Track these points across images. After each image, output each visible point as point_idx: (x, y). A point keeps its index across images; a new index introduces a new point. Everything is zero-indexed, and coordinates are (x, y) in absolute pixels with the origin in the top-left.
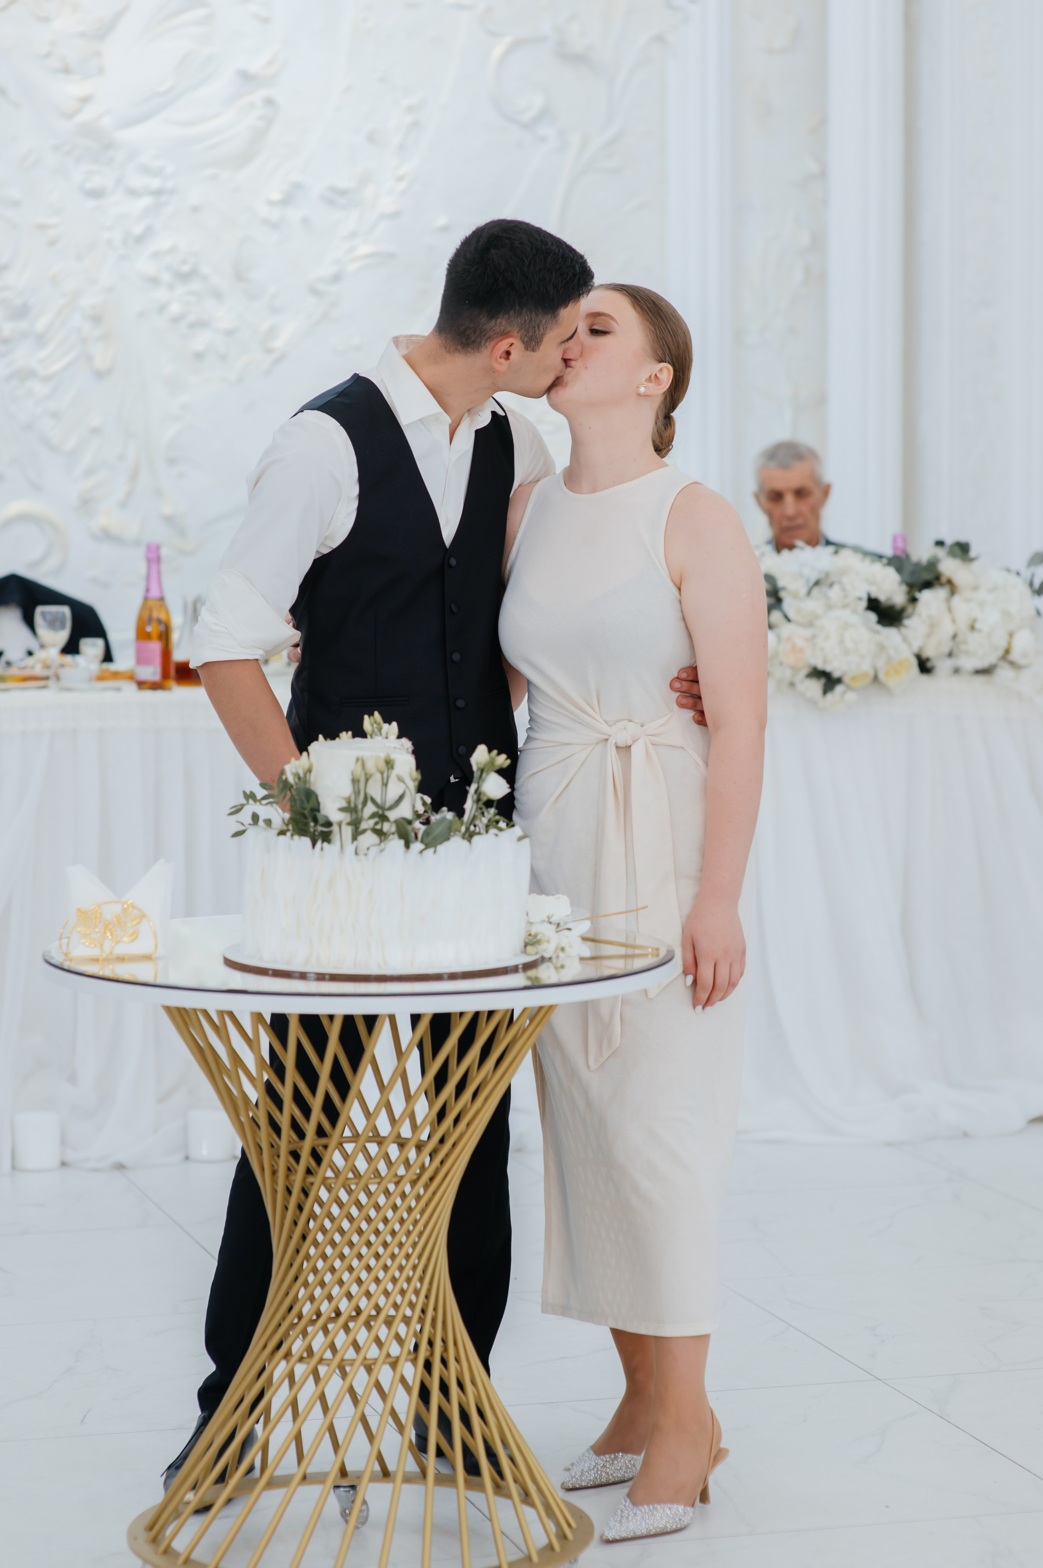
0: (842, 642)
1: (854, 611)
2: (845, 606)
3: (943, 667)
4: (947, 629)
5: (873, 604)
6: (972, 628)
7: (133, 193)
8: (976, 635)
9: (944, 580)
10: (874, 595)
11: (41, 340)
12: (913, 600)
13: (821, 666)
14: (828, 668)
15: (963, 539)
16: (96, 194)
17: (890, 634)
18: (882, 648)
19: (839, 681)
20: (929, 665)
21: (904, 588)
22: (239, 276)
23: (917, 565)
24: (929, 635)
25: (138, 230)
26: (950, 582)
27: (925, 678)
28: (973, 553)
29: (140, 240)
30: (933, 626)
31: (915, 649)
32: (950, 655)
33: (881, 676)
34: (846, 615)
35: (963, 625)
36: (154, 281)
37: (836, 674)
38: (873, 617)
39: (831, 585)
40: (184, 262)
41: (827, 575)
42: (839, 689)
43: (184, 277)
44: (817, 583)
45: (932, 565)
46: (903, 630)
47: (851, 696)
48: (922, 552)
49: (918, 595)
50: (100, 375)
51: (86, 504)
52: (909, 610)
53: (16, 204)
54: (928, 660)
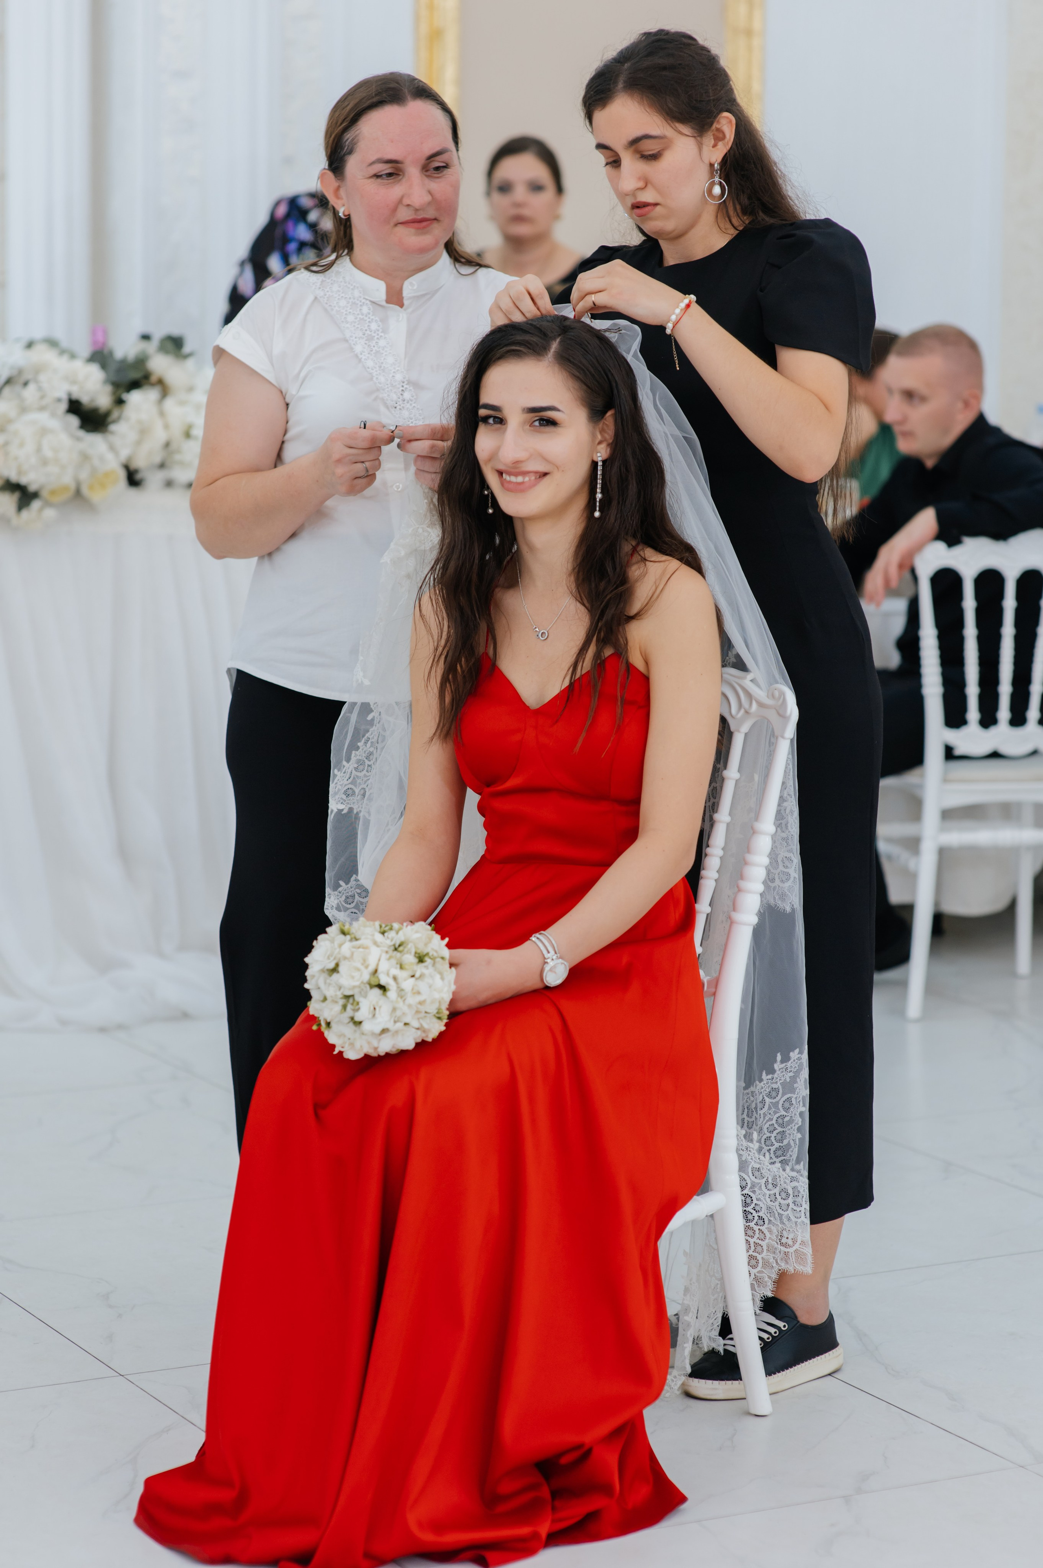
0: (39, 450)
1: (53, 415)
2: (42, 409)
3: (153, 479)
4: (160, 435)
5: (74, 407)
6: (187, 435)
8: (192, 442)
9: (154, 379)
10: (75, 396)
12: (120, 402)
13: (14, 478)
14: (23, 481)
15: (175, 332)
17: (95, 442)
18: (85, 457)
19: (35, 495)
20: (138, 477)
21: (109, 388)
23: (123, 362)
24: (138, 443)
26: (160, 382)
27: (133, 492)
28: (187, 349)
30: (144, 432)
31: (124, 458)
32: (162, 466)
33: (85, 490)
34: (43, 418)
35: (177, 431)
37: (32, 488)
38: (74, 421)
39: (26, 384)
41: (20, 372)
42: (36, 504)
44: (9, 381)
45: (141, 362)
46: (110, 436)
47: (50, 513)
48: (128, 348)
49: (125, 396)
52: (115, 414)
54: (138, 471)
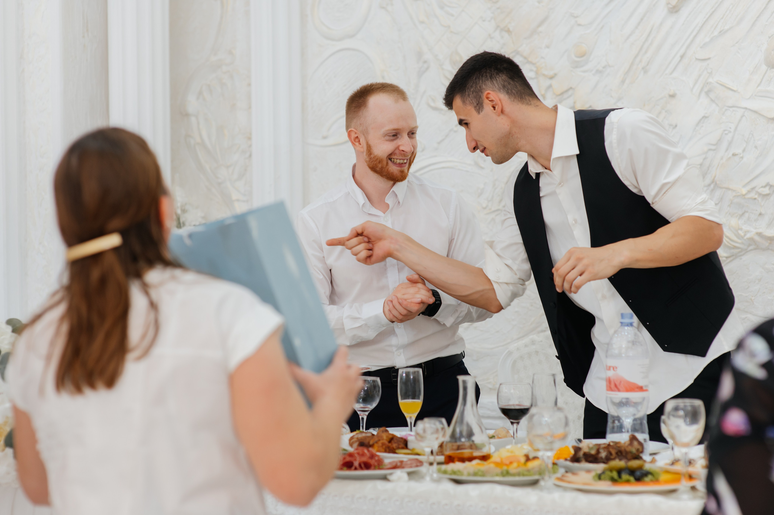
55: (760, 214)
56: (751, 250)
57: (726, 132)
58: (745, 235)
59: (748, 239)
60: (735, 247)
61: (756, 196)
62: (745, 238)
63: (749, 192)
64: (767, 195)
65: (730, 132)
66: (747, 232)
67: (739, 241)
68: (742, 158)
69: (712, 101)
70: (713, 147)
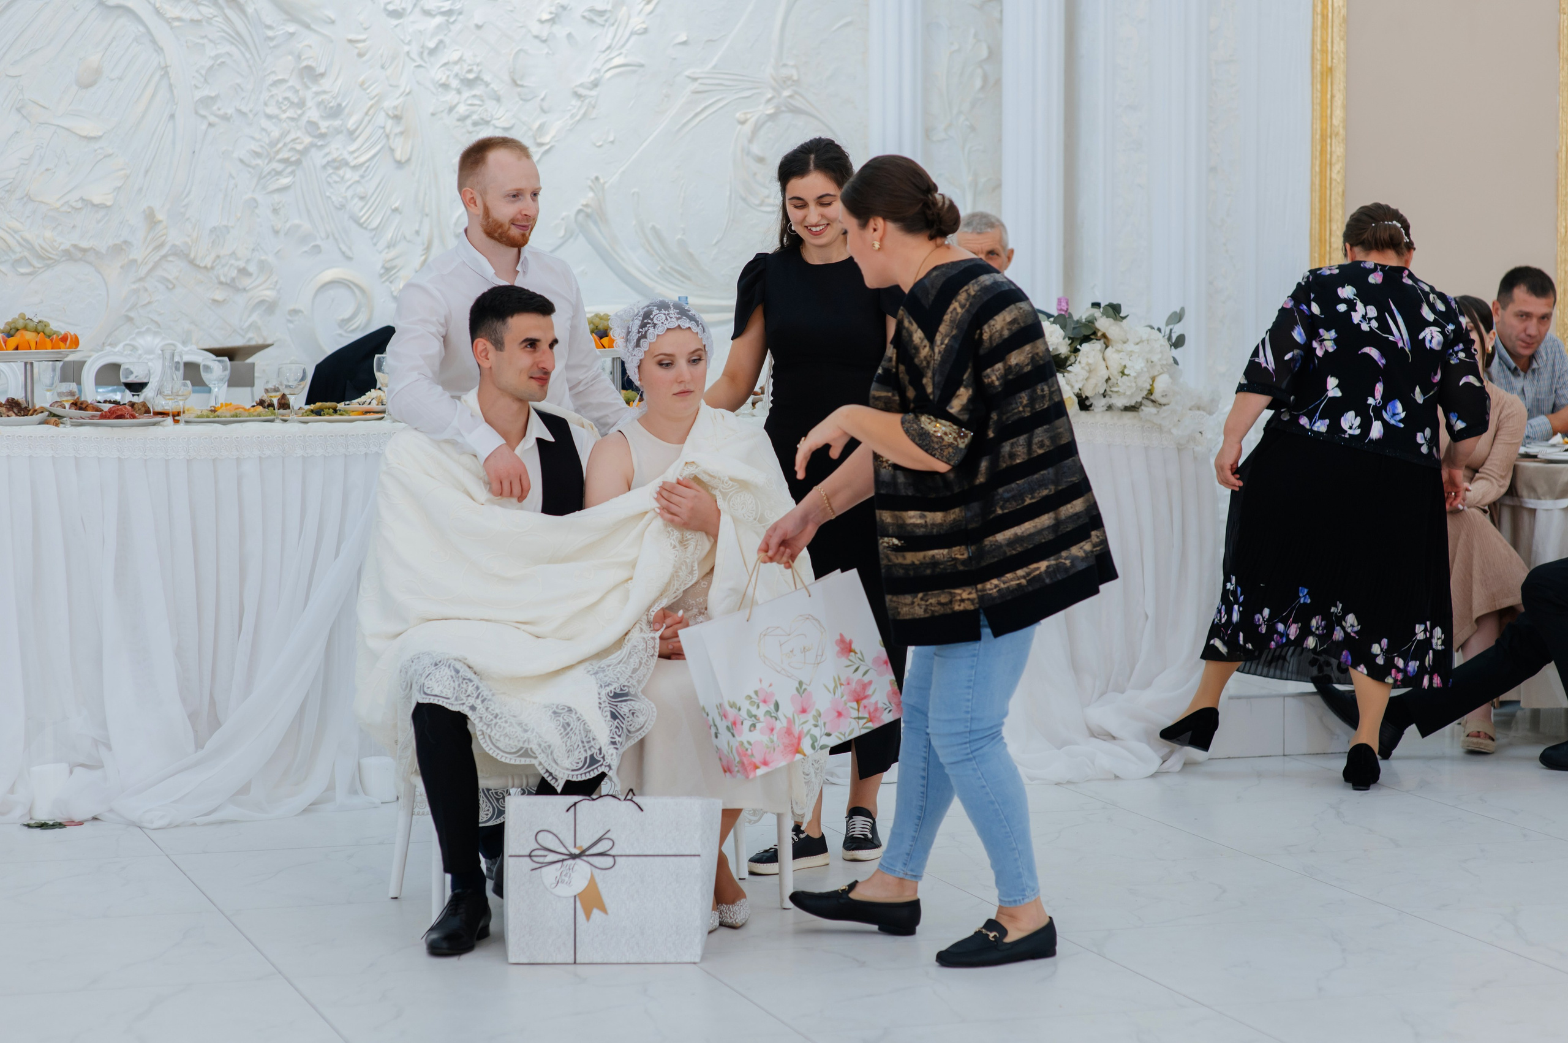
3: (1099, 404)
4: (1105, 374)
6: (1123, 373)
7: (427, 13)
8: (1124, 377)
9: (1099, 334)
11: (352, 135)
12: (1076, 351)
15: (1115, 302)
16: (397, 14)
20: (1088, 403)
21: (1068, 341)
22: (515, 83)
23: (1078, 322)
24: (1087, 379)
25: (431, 44)
26: (1104, 336)
27: (1083, 413)
28: (1122, 315)
29: (433, 52)
30: (1091, 371)
31: (1077, 391)
32: (1105, 395)
35: (1115, 371)
36: (445, 86)
40: (470, 71)
43: (469, 83)
45: (1091, 322)
46: (1066, 374)
48: (1081, 312)
49: (1078, 347)
50: (400, 164)
51: (388, 270)
52: (1072, 359)
53: (333, 22)
54: (1087, 398)
55: (74, 227)
56: (64, 261)
57: (38, 148)
58: (59, 247)
59: (62, 250)
60: (50, 258)
61: (69, 210)
62: (60, 249)
63: (62, 205)
64: (80, 209)
65: (42, 148)
66: (61, 244)
67: (54, 252)
68: (54, 172)
69: (24, 117)
70: (26, 162)
